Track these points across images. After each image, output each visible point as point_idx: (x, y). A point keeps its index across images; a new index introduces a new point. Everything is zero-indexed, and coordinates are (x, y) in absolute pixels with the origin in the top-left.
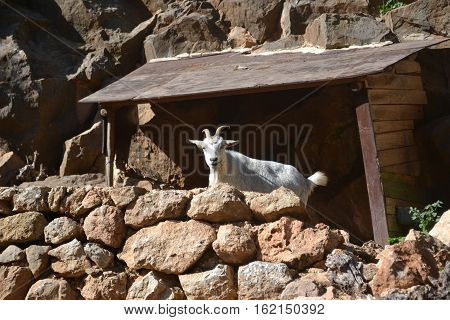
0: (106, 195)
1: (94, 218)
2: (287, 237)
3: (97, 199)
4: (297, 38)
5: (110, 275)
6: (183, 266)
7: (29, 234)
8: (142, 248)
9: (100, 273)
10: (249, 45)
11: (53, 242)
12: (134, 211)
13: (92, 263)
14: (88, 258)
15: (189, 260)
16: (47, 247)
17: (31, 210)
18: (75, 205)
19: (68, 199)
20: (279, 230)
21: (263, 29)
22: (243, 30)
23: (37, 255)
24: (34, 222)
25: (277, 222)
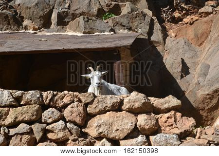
0: (76, 97)
1: (71, 109)
2: (175, 121)
3: (72, 99)
4: (63, 28)
5: (83, 140)
6: (122, 136)
7: (34, 117)
8: (100, 126)
9: (77, 139)
10: (35, 29)
11: (48, 122)
12: (94, 106)
13: (71, 134)
14: (69, 131)
15: (126, 132)
16: (45, 125)
17: (35, 104)
18: (59, 101)
19: (56, 98)
20: (171, 117)
21: (42, 22)
22: (31, 21)
23: (40, 129)
24: (37, 111)
25: (170, 113)
